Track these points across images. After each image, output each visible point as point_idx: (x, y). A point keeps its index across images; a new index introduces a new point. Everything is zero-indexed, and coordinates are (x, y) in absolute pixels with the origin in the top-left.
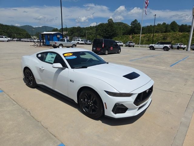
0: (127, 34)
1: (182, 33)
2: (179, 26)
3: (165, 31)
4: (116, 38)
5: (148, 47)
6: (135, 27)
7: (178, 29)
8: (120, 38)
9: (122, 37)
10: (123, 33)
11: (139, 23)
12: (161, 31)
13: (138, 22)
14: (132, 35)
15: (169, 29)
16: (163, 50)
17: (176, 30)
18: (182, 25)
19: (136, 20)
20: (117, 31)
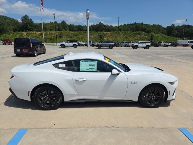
0: (20, 31)
1: (73, 32)
2: (68, 25)
3: (58, 29)
4: (6, 35)
5: (59, 45)
6: (26, 23)
7: (68, 28)
8: (12, 35)
9: (13, 34)
10: (13, 29)
11: (31, 20)
12: (54, 29)
13: (30, 18)
14: (26, 33)
15: (61, 28)
16: (73, 47)
17: (66, 29)
18: (71, 25)
19: (26, 16)
20: (5, 27)
